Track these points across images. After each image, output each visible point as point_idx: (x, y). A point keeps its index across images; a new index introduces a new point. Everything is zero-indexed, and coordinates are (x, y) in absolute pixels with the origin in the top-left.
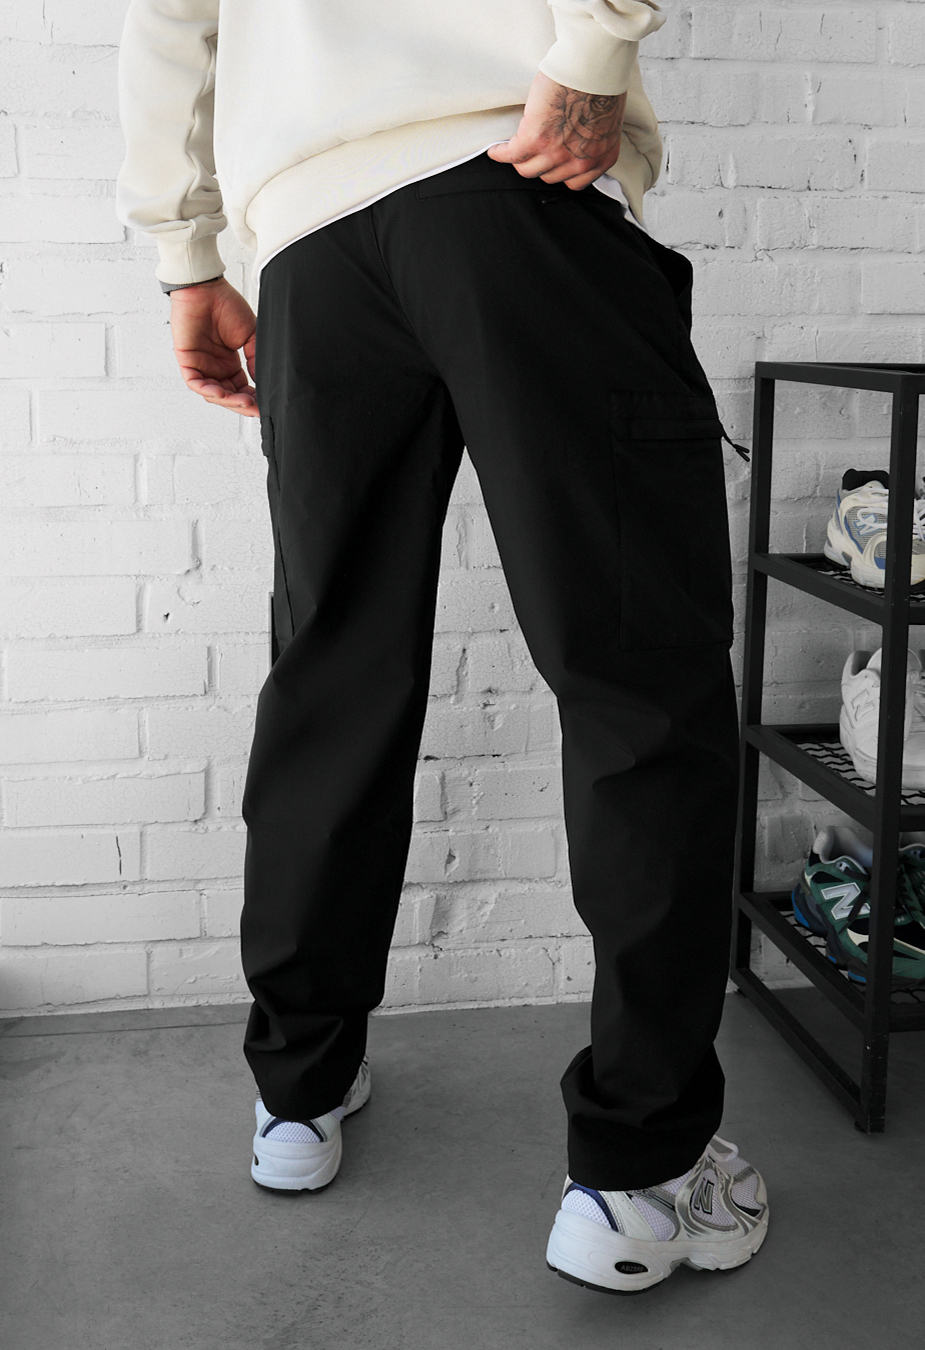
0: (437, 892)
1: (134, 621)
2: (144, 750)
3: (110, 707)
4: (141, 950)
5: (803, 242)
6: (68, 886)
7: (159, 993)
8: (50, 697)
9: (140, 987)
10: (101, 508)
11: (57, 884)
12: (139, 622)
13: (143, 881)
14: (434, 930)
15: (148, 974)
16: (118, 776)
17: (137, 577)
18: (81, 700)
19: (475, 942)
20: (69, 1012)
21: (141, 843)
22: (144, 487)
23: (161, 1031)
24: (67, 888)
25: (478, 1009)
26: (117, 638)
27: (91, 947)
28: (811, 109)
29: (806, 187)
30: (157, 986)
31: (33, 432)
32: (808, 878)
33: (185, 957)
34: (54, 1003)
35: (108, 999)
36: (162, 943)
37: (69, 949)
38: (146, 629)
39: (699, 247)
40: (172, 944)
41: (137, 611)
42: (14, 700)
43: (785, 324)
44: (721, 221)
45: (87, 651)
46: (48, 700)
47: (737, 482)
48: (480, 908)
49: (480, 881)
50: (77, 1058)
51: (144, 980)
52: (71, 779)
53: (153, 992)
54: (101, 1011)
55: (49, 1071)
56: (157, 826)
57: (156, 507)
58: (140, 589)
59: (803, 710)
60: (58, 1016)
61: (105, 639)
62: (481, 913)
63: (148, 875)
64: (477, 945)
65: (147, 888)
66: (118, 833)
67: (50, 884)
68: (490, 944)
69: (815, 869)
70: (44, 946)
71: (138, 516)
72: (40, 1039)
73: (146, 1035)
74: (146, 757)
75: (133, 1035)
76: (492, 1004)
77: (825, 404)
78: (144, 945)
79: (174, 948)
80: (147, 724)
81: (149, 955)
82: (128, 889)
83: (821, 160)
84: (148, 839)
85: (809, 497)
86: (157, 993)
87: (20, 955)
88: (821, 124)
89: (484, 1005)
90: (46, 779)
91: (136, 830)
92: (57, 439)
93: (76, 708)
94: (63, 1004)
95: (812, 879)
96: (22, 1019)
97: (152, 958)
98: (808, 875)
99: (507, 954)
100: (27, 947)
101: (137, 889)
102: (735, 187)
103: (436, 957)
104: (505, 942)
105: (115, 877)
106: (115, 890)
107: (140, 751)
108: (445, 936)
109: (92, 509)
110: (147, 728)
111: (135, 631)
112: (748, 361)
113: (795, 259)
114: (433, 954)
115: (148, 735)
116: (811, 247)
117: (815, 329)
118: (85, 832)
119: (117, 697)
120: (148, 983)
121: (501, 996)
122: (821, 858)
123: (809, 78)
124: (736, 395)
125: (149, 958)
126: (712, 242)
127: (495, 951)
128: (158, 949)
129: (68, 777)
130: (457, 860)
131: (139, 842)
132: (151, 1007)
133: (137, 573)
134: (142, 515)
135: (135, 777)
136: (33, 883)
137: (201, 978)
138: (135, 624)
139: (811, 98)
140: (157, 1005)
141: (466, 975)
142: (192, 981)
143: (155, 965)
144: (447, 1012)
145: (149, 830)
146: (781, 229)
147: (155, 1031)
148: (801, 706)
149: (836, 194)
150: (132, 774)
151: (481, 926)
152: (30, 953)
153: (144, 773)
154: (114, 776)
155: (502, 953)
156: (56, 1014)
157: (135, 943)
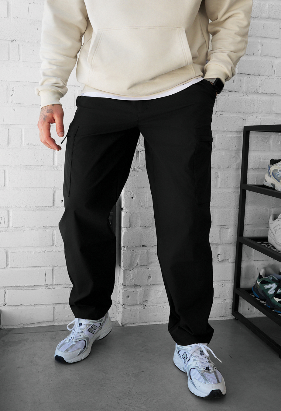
0: (145, 288)
1: (52, 202)
2: (54, 243)
3: (44, 229)
4: (51, 307)
5: (257, 91)
6: (29, 286)
7: (57, 320)
8: (25, 226)
9: (51, 318)
10: (43, 166)
11: (25, 285)
12: (53, 202)
13: (53, 285)
14: (144, 300)
15: (54, 314)
16: (46, 251)
17: (53, 188)
18: (35, 227)
19: (156, 303)
20: (28, 327)
21: (53, 272)
22: (56, 160)
23: (59, 332)
24: (29, 287)
25: (157, 324)
26: (46, 207)
27: (36, 305)
28: (260, 51)
29: (258, 75)
30: (56, 318)
31: (22, 142)
32: (259, 283)
33: (65, 309)
34: (24, 324)
35: (41, 322)
36: (58, 304)
37: (29, 306)
38: (56, 205)
39: (227, 91)
40: (61, 305)
41: (53, 199)
42: (13, 227)
43: (251, 116)
44: (234, 83)
45: (37, 211)
46: (24, 227)
47: (237, 163)
48: (158, 293)
49: (158, 284)
50: (33, 340)
51: (52, 316)
52: (31, 252)
53: (55, 320)
54: (38, 326)
55: (25, 344)
56: (58, 267)
57: (60, 166)
58: (54, 192)
59: (254, 233)
60: (25, 328)
61: (43, 207)
62: (158, 294)
63: (54, 283)
64: (157, 304)
65: (54, 287)
66: (45, 269)
67: (23, 285)
68: (160, 304)
69: (261, 280)
70: (21, 305)
71: (54, 169)
72: (20, 335)
73: (54, 333)
74: (55, 245)
75: (50, 333)
76: (161, 323)
77: (262, 140)
78: (53, 305)
79: (62, 306)
80: (55, 235)
81: (54, 308)
82: (48, 287)
83: (263, 67)
84: (55, 271)
85: (257, 168)
86: (56, 320)
87: (13, 308)
88: (263, 56)
89: (159, 323)
90: (23, 252)
91: (51, 268)
92: (29, 144)
93: (33, 230)
94: (27, 324)
95: (260, 283)
96: (13, 329)
97: (55, 309)
98: (259, 282)
99: (166, 307)
100: (15, 306)
101: (51, 287)
102: (238, 74)
103: (144, 308)
104: (165, 303)
105: (44, 283)
106: (44, 288)
107: (53, 243)
108: (147, 302)
109: (40, 166)
110: (55, 236)
111: (52, 205)
112: (241, 127)
113: (255, 96)
114: (143, 307)
115: (55, 238)
116: (259, 93)
117: (260, 117)
118: (35, 269)
119: (46, 226)
120: (54, 317)
121: (164, 320)
122: (263, 276)
123: (260, 42)
124: (237, 136)
125: (54, 309)
126: (231, 90)
127: (162, 306)
128: (57, 306)
129: (30, 251)
130: (151, 278)
131: (52, 272)
132: (54, 325)
133: (53, 187)
134: (55, 169)
135: (51, 251)
136: (18, 285)
137: (70, 315)
138: (52, 203)
139: (260, 48)
140: (56, 324)
141: (153, 314)
142: (67, 316)
143: (56, 311)
144: (147, 325)
145: (55, 268)
146: (251, 87)
147: (57, 332)
148: (254, 231)
149: (267, 77)
150: (50, 251)
151: (158, 298)
152: (16, 308)
153: (54, 250)
154: (44, 251)
155: (164, 307)
156: (24, 327)
157: (50, 304)
